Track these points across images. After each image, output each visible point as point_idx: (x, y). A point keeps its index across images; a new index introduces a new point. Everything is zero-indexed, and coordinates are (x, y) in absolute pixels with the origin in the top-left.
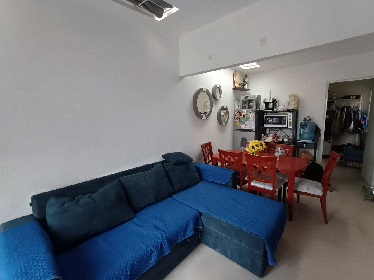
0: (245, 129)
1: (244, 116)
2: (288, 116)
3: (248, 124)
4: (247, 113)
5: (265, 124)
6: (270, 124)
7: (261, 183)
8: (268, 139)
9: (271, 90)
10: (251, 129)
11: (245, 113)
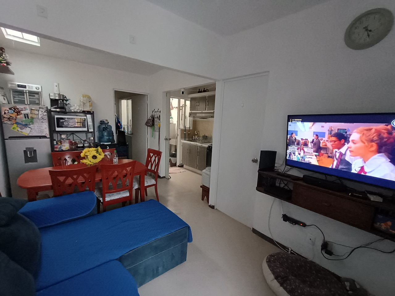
0: (30, 135)
1: (26, 116)
2: (87, 118)
3: (36, 128)
4: (32, 111)
5: (58, 127)
6: (66, 127)
7: (115, 194)
8: (65, 146)
9: (59, 84)
10: (43, 135)
11: (28, 111)
